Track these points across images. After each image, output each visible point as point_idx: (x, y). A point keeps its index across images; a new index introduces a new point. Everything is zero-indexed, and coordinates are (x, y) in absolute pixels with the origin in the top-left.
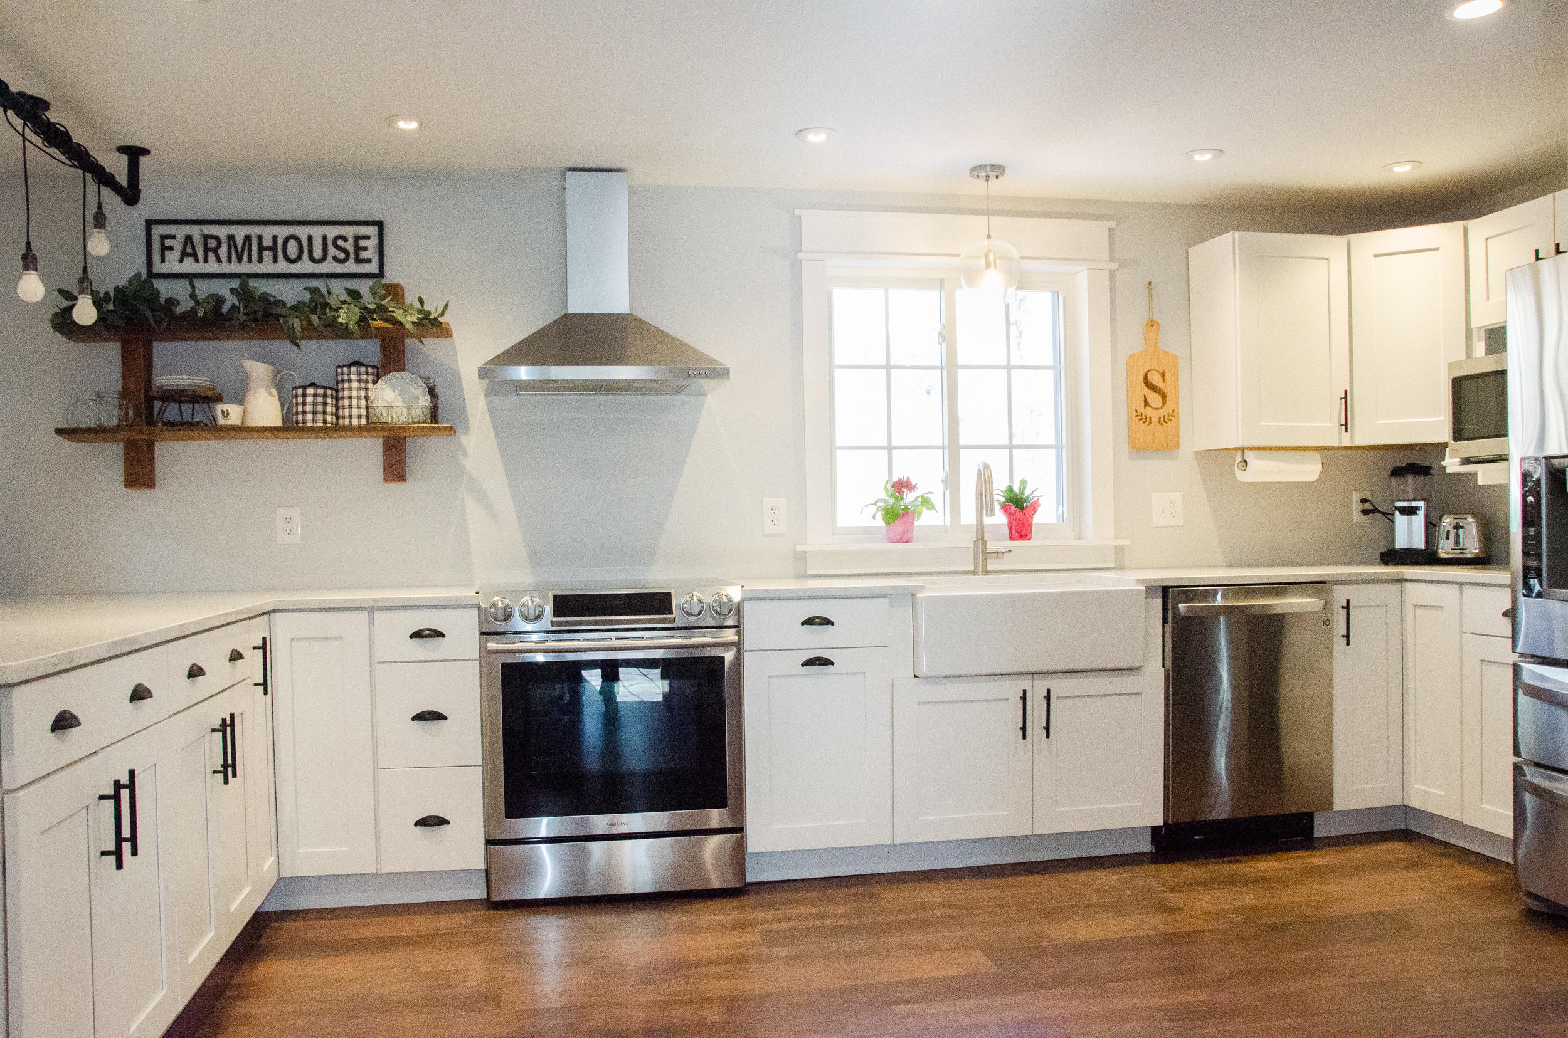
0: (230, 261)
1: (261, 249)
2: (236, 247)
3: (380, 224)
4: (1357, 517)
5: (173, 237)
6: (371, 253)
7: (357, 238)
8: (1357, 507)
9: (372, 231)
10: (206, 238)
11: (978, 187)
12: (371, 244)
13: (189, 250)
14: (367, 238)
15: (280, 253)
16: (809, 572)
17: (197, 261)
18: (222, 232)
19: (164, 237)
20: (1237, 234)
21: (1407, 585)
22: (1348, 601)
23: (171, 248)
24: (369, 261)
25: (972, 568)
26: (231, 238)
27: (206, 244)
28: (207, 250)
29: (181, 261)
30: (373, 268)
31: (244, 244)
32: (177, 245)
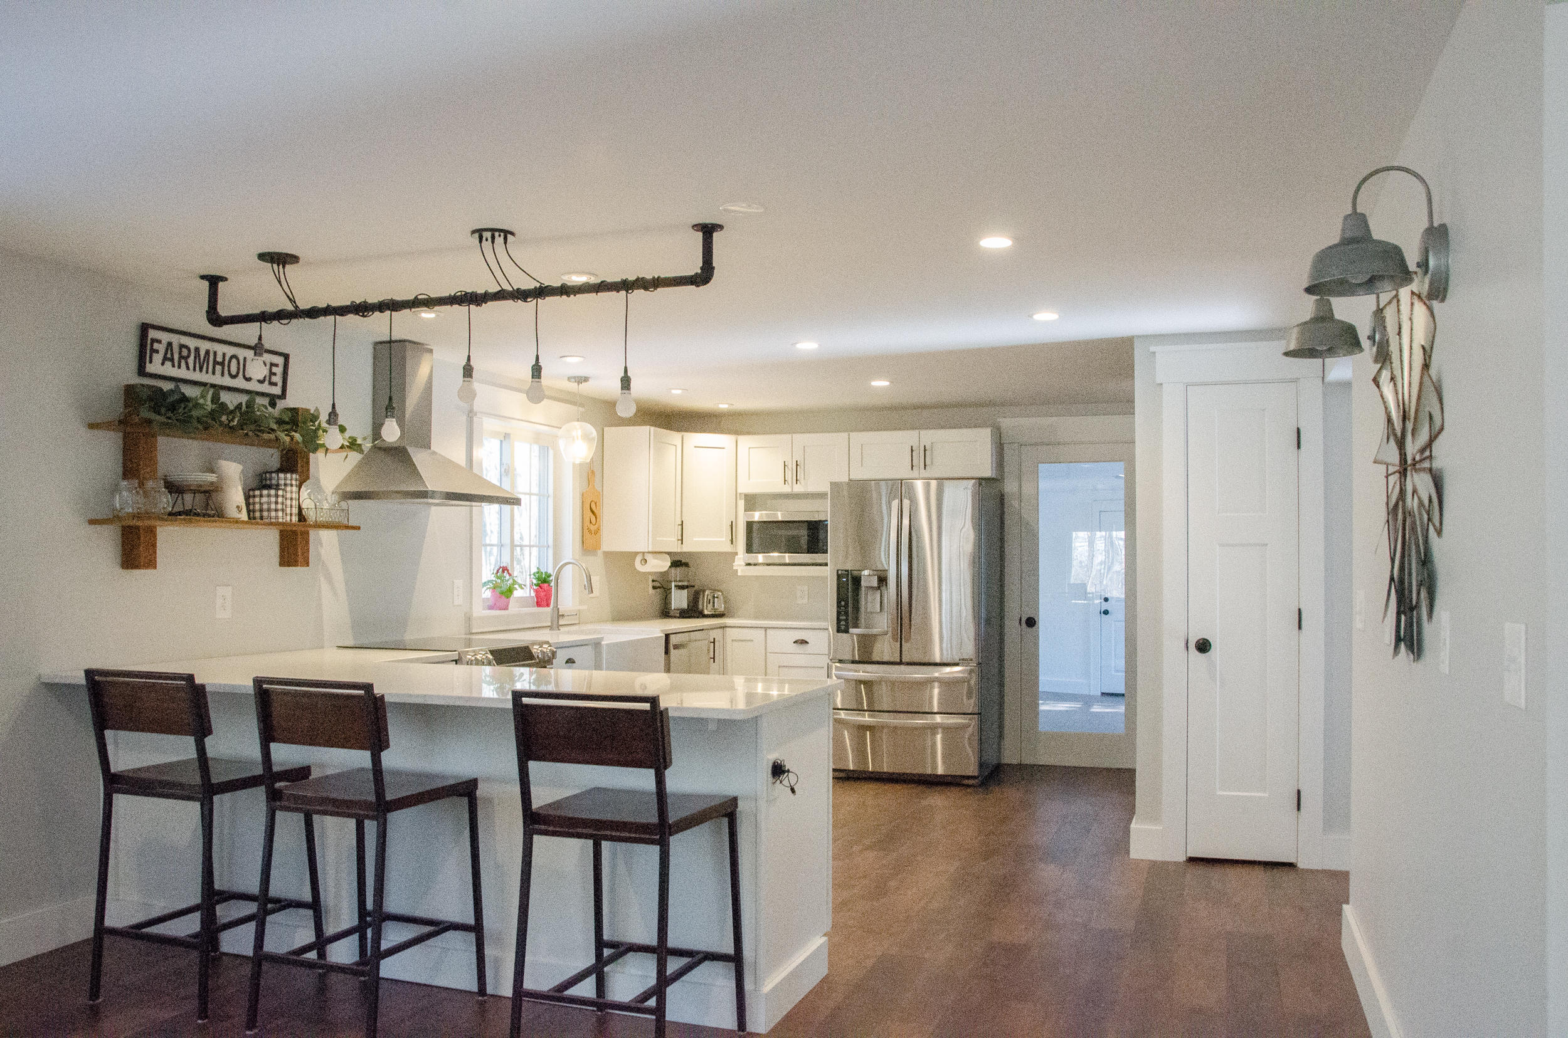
0: (194, 370)
1: (216, 363)
2: (200, 359)
3: (286, 357)
4: (651, 591)
5: (159, 342)
6: (277, 379)
7: (272, 365)
8: (651, 584)
9: (280, 360)
10: (182, 346)
11: (573, 386)
12: (278, 370)
13: (169, 356)
14: (277, 365)
15: (226, 368)
16: (473, 631)
17: (173, 366)
18: (192, 343)
19: (153, 341)
20: (652, 428)
21: (727, 629)
22: (714, 639)
23: (157, 352)
24: (275, 384)
25: (549, 624)
26: (197, 350)
27: (180, 353)
28: (181, 357)
29: (163, 364)
30: (277, 391)
31: (205, 357)
32: (162, 348)
